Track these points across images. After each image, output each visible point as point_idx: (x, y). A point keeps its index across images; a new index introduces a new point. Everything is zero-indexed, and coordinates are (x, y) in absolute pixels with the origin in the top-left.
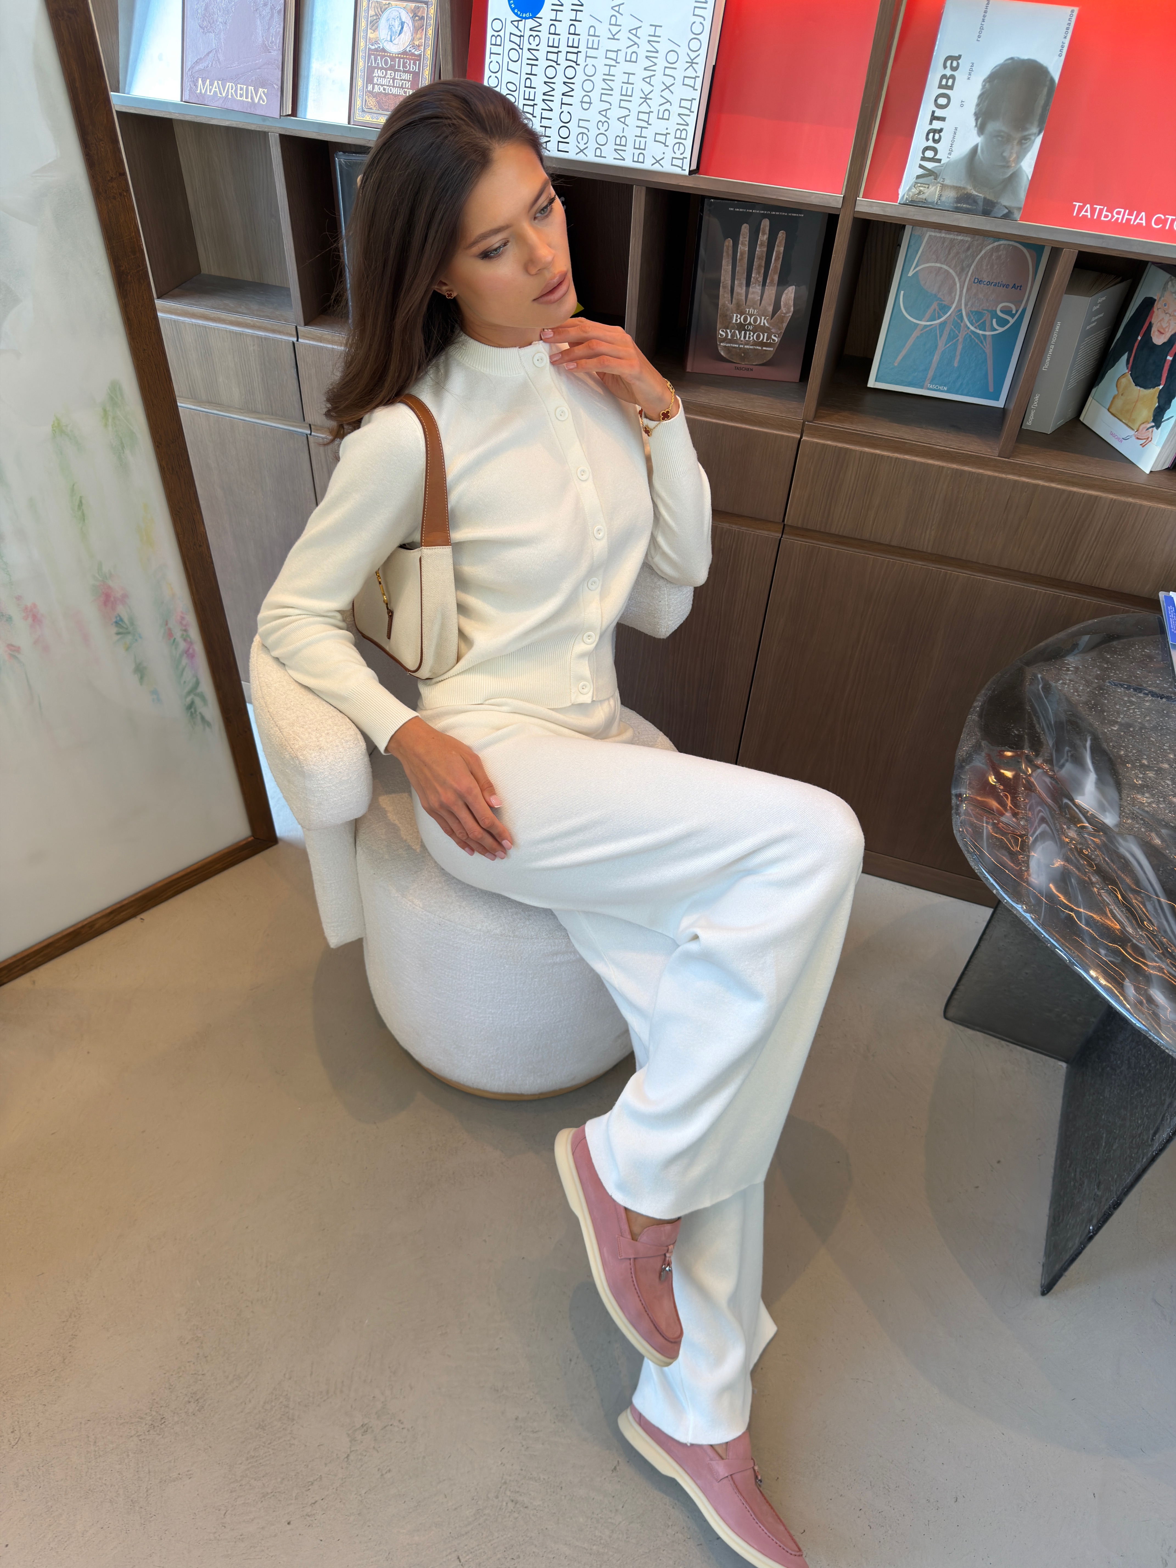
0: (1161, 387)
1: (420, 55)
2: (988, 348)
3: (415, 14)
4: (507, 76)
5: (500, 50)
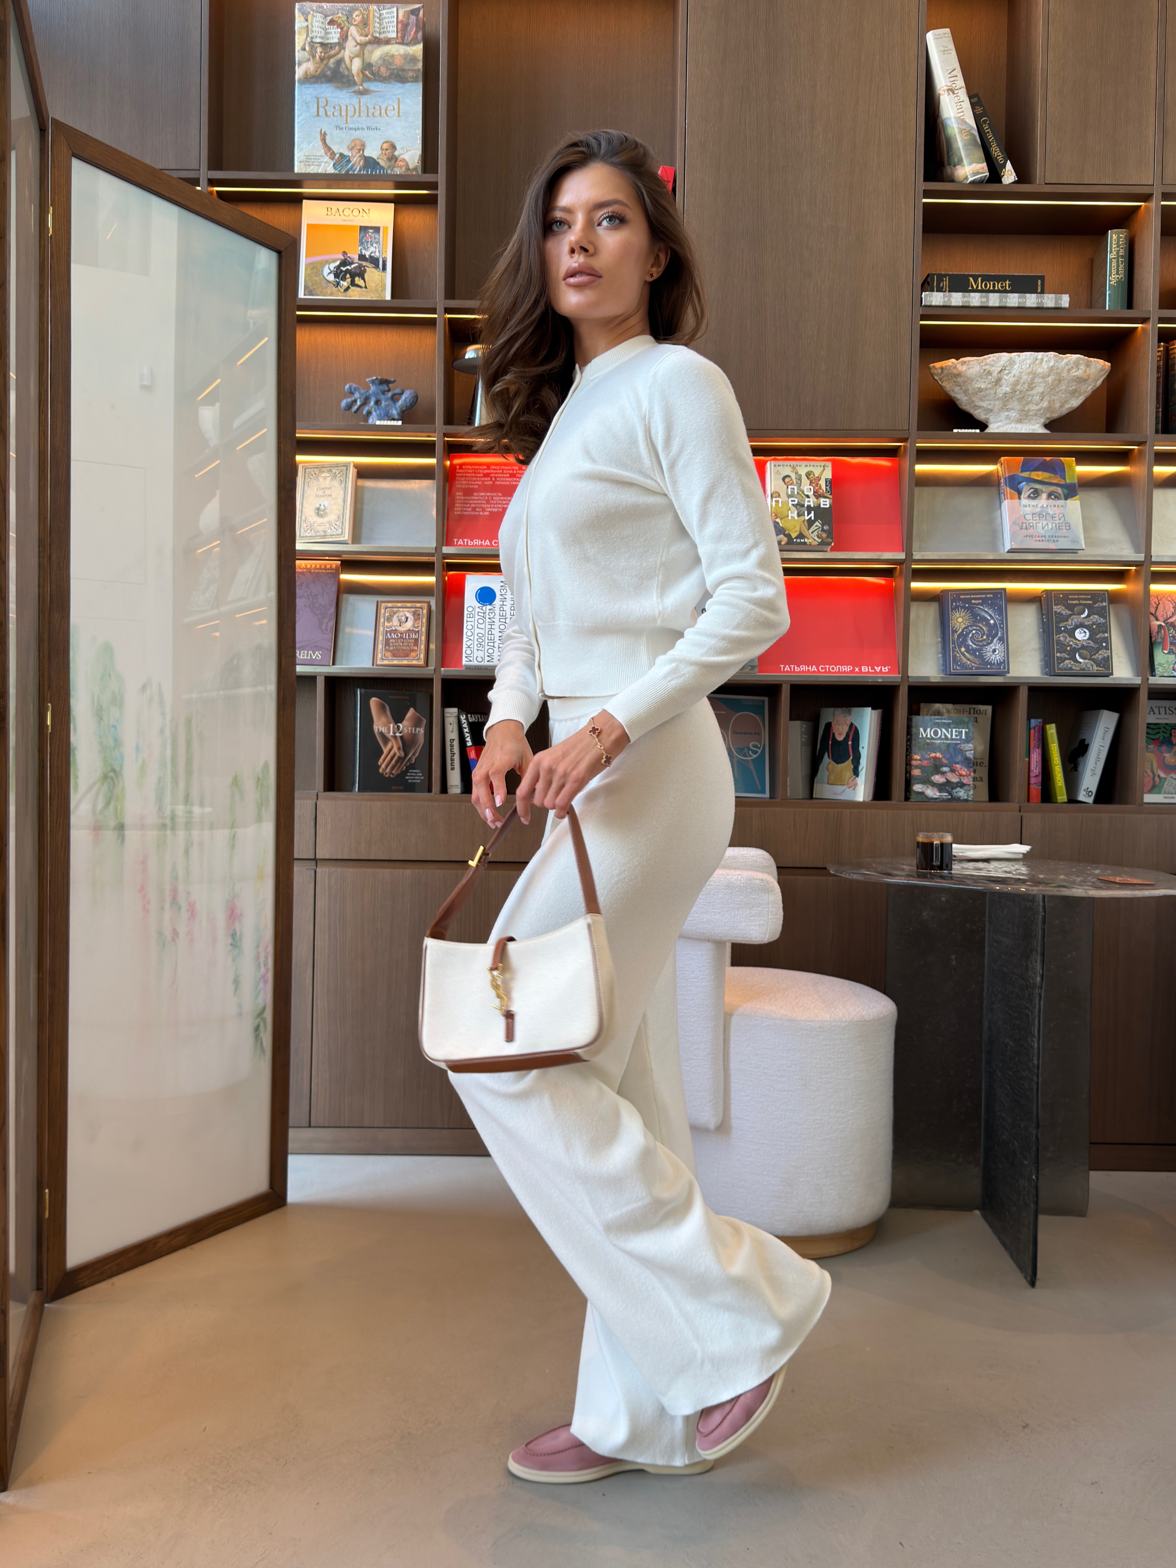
0: (851, 758)
1: (418, 631)
2: (751, 766)
3: (414, 613)
4: (477, 631)
5: (473, 620)
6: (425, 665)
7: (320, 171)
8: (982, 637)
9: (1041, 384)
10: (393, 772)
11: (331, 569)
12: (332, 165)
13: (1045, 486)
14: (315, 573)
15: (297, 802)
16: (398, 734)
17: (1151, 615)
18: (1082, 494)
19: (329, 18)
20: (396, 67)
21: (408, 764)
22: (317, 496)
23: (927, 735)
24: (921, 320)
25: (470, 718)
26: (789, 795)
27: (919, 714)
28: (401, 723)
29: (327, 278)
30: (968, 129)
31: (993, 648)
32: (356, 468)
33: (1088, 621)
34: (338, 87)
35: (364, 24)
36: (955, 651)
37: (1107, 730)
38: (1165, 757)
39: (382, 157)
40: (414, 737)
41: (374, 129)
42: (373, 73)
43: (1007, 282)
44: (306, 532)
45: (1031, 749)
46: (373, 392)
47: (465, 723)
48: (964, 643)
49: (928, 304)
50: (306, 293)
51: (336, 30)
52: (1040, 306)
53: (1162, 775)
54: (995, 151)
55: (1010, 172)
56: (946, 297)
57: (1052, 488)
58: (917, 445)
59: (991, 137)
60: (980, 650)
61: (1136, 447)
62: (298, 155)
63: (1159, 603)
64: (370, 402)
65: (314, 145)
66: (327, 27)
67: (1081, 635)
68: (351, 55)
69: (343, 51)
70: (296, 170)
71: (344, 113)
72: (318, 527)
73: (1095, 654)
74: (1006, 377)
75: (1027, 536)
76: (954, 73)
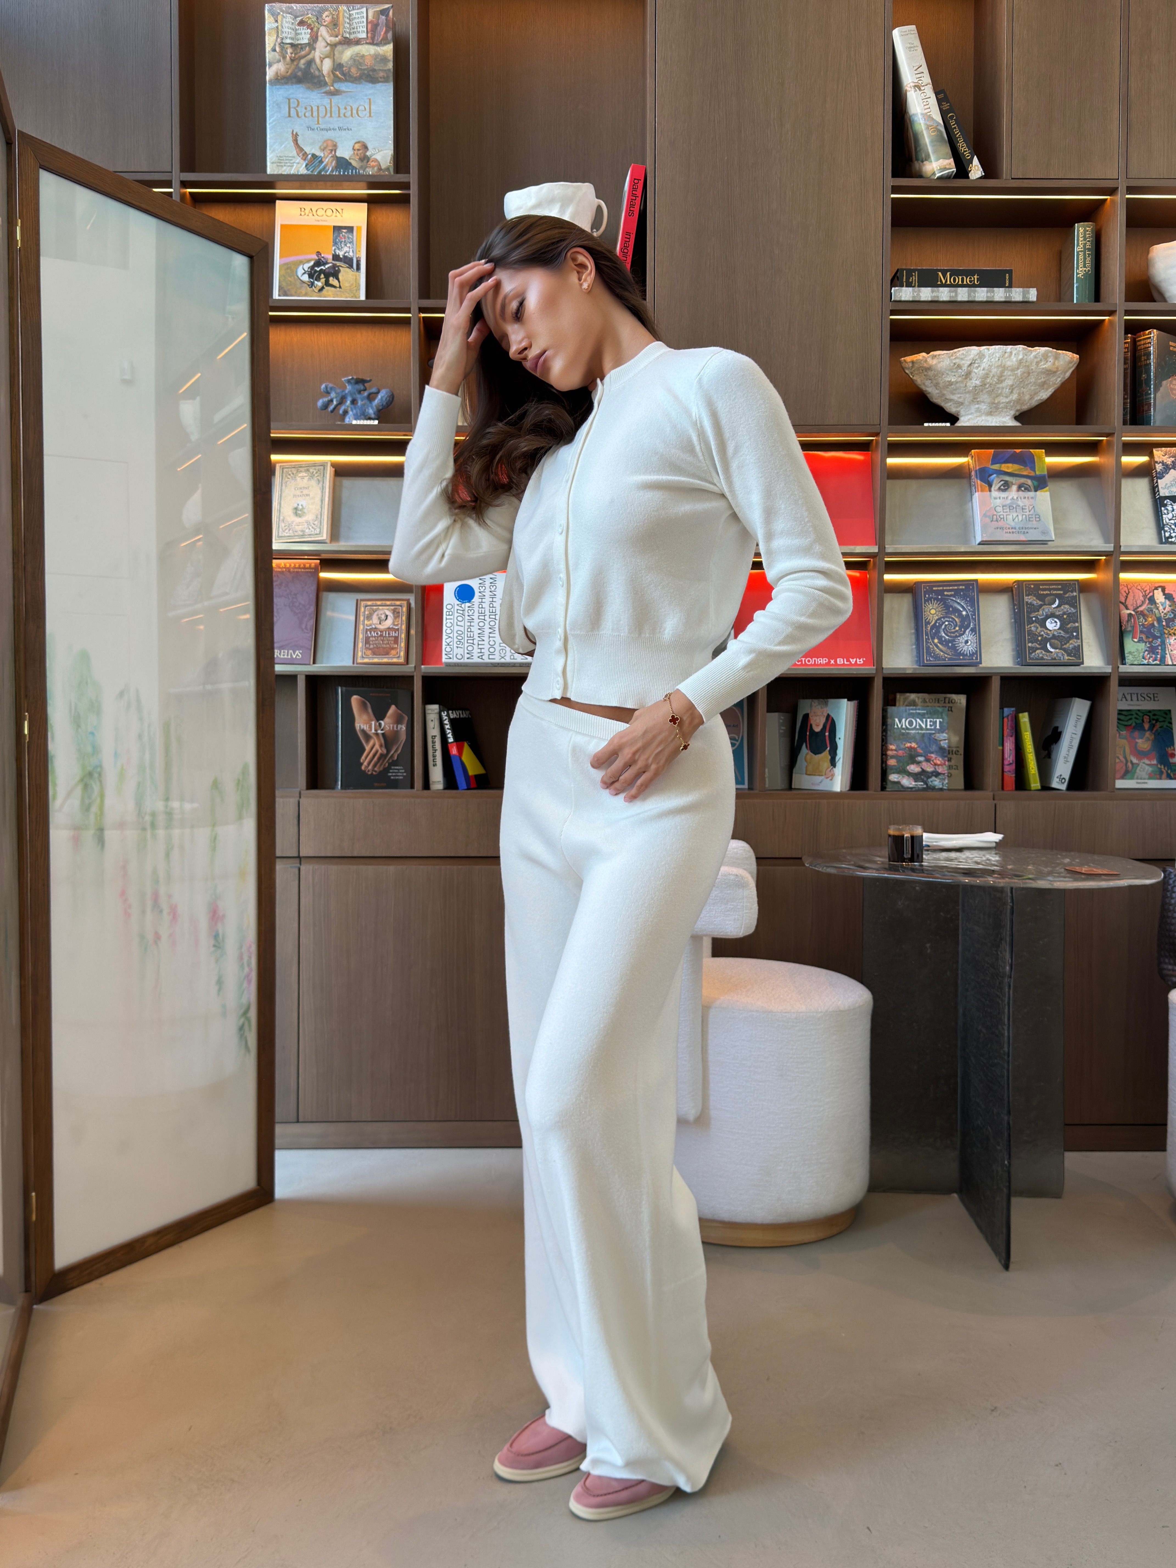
0: (828, 749)
1: (398, 630)
3: (394, 611)
4: (456, 628)
5: (452, 617)
6: (406, 663)
7: (292, 172)
8: (954, 628)
9: (1011, 377)
10: (376, 769)
11: (310, 568)
12: (304, 166)
13: (1015, 478)
14: (294, 572)
15: (279, 801)
16: (379, 732)
17: (1121, 605)
18: (1052, 485)
19: (299, 19)
20: (366, 67)
21: (391, 761)
22: (295, 496)
23: (902, 726)
24: (891, 315)
25: (451, 714)
26: (767, 786)
27: (894, 705)
28: (382, 720)
29: (302, 278)
30: (935, 125)
31: (966, 639)
32: (333, 467)
33: (1059, 611)
34: (308, 88)
35: (334, 25)
36: (928, 642)
37: (1079, 717)
38: (1137, 743)
39: (353, 157)
40: (396, 734)
41: (345, 129)
42: (343, 74)
43: (976, 277)
44: (284, 531)
45: (1005, 738)
46: (349, 392)
47: (446, 719)
48: (937, 634)
49: (898, 299)
50: (281, 293)
51: (306, 31)
52: (1008, 300)
53: (1135, 761)
54: (962, 147)
55: (976, 168)
56: (916, 292)
57: (1022, 480)
58: (888, 439)
59: (958, 133)
60: (952, 641)
61: (1105, 438)
62: (271, 156)
63: (1129, 592)
64: (346, 402)
65: (285, 147)
66: (297, 27)
67: (1052, 625)
68: (322, 56)
69: (313, 52)
70: (269, 171)
71: (315, 114)
72: (296, 527)
73: (1066, 644)
74: (976, 371)
75: (997, 528)
76: (920, 70)
